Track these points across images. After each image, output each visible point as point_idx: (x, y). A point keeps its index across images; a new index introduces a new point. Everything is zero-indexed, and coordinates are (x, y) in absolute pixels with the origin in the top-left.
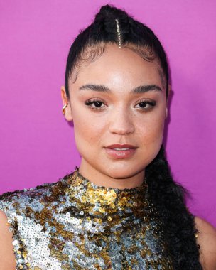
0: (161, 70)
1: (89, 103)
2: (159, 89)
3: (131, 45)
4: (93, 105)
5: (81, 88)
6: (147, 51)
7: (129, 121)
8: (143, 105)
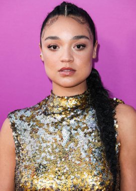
0: (89, 29)
1: (49, 47)
2: (87, 38)
3: (72, 16)
4: (52, 48)
5: (45, 40)
6: (81, 19)
7: (70, 54)
8: (79, 46)
